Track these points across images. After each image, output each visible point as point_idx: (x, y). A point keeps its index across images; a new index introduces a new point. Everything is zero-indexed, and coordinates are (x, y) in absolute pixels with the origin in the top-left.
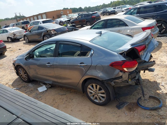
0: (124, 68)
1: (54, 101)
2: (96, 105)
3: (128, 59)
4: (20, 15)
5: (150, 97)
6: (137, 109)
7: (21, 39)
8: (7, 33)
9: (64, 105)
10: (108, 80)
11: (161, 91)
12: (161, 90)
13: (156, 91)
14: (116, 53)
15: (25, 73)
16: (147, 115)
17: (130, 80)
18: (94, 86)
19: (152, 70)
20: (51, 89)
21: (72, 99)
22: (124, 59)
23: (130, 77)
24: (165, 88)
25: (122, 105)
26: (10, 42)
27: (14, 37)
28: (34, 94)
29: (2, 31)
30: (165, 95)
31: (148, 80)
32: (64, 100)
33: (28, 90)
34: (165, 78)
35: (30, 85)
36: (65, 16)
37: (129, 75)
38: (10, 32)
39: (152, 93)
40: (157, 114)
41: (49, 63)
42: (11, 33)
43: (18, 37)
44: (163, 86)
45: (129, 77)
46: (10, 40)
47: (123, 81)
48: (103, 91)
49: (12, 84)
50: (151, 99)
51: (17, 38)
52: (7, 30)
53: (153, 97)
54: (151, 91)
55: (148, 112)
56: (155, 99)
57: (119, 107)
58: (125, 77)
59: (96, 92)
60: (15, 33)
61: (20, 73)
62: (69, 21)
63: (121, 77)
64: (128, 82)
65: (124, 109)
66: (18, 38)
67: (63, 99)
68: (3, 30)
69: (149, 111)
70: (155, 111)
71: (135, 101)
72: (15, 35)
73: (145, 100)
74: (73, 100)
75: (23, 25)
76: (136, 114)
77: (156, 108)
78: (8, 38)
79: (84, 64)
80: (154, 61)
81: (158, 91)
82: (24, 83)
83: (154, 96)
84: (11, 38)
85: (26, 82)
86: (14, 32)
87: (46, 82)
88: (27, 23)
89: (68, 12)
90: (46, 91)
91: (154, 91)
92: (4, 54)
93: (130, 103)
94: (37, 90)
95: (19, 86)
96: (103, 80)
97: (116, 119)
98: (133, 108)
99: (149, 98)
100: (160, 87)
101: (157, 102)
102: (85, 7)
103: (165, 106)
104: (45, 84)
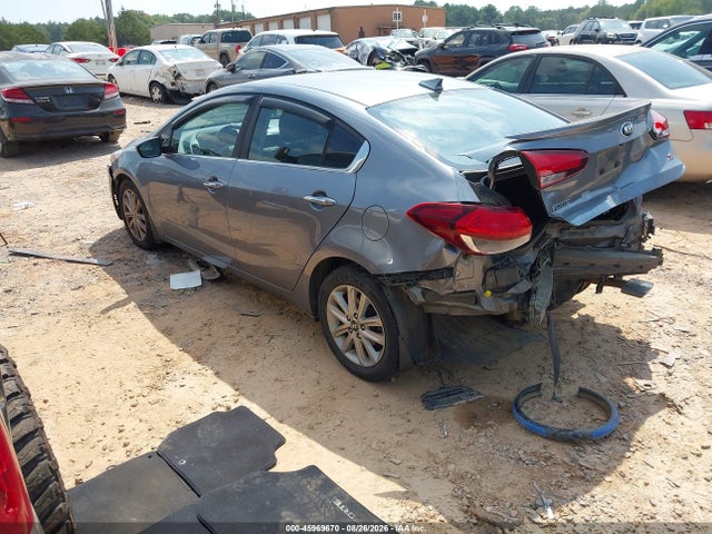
0: (463, 236)
1: (206, 329)
2: (349, 374)
3: (491, 201)
4: (233, 7)
5: (584, 394)
6: (501, 423)
7: (198, 95)
8: (150, 67)
9: (234, 350)
10: (396, 275)
11: (641, 382)
12: (650, 378)
13: (624, 376)
14: (450, 170)
15: (140, 212)
16: (525, 453)
17: (489, 293)
18: (351, 297)
19: (637, 291)
20: (217, 289)
21: (272, 337)
22: (472, 197)
23: (491, 280)
24: (670, 375)
25: (448, 396)
26: (159, 101)
27: (173, 84)
28: (148, 292)
29: (137, 53)
30: (653, 399)
31: (619, 331)
32: (242, 333)
33: (136, 275)
34: (698, 338)
35: (152, 259)
36: (409, 31)
37: (486, 271)
38: (161, 62)
39: (603, 380)
40: (567, 460)
41: (215, 179)
42: (165, 66)
43: (189, 89)
44: (668, 366)
45: (484, 280)
46: (157, 95)
47: (455, 292)
48: (377, 321)
49: (94, 245)
50: (583, 405)
51: (183, 89)
52: (155, 53)
53: (596, 396)
54: (598, 375)
55: (536, 444)
56: (597, 405)
57: (430, 402)
58: (469, 275)
59: (353, 322)
60: (180, 70)
61: (127, 210)
62: (411, 52)
63: (450, 271)
64: (477, 301)
65: (449, 413)
66: (187, 91)
67: (242, 328)
68: (141, 51)
69: (543, 442)
70: (568, 448)
71: (511, 395)
72: (177, 76)
73: (554, 399)
74: (273, 341)
75: (225, 46)
76: (482, 440)
77: (575, 436)
78: (153, 84)
79: (325, 196)
80: (657, 252)
81: (630, 381)
82: (137, 248)
83: (601, 394)
84: (162, 87)
85: (141, 246)
86: (177, 62)
87: (208, 259)
88: (243, 38)
89: (425, 19)
90: (195, 289)
91: (616, 375)
92: (115, 142)
93: (487, 399)
94: (167, 280)
95: (112, 256)
96: (381, 276)
97: (398, 438)
98: (487, 416)
99: (578, 397)
100: (652, 367)
101: (596, 416)
102: (512, 8)
103: (624, 439)
104: (204, 266)
